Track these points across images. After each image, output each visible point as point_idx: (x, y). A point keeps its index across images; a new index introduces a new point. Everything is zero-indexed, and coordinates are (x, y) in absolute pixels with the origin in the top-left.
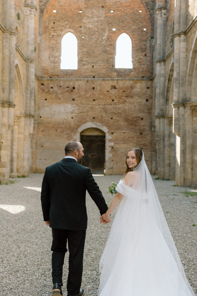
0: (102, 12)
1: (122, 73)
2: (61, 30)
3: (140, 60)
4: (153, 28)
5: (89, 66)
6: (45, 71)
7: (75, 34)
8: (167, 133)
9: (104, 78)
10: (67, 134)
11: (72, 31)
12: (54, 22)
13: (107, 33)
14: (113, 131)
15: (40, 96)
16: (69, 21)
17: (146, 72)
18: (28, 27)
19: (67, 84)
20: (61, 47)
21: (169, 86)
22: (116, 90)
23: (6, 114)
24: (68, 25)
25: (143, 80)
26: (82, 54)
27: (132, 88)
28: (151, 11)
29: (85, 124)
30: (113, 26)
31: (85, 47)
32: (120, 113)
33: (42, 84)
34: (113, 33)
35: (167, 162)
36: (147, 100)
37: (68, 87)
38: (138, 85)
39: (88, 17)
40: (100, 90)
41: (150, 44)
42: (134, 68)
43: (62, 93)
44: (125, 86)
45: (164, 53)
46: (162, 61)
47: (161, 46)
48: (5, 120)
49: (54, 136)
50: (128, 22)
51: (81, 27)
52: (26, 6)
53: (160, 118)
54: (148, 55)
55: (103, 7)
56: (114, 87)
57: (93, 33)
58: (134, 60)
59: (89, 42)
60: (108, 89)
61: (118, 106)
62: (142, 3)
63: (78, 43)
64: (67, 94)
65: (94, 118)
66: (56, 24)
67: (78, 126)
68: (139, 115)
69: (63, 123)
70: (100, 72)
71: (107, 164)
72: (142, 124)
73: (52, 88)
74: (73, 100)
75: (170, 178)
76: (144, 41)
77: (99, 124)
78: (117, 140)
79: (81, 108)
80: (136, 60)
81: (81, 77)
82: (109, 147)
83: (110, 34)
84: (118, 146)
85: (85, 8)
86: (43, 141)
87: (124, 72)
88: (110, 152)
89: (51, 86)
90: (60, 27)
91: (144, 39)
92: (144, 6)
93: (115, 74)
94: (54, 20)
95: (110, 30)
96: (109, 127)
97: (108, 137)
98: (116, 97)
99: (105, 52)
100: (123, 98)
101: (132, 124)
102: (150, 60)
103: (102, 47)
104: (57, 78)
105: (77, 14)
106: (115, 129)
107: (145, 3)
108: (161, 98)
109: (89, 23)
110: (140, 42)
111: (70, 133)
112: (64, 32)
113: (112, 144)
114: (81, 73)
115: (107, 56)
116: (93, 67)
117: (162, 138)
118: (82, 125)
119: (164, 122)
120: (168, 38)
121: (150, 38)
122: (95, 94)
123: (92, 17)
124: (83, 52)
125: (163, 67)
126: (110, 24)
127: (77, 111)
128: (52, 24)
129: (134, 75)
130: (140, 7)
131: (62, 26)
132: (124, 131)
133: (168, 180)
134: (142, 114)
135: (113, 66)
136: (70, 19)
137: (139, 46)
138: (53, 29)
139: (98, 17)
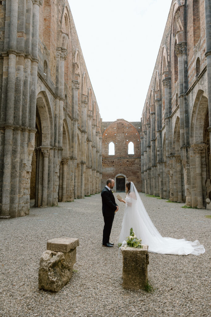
0: (123, 134)
1: (131, 156)
2: (109, 141)
3: (137, 151)
5: (119, 154)
6: (103, 156)
9: (124, 158)
11: (113, 141)
16: (111, 138)
17: (139, 155)
19: (111, 160)
20: (109, 147)
24: (111, 140)
25: (138, 158)
29: (118, 174)
30: (127, 139)
31: (117, 147)
32: (130, 170)
36: (140, 165)
38: (136, 160)
39: (118, 136)
40: (123, 162)
41: (140, 146)
42: (135, 154)
43: (109, 164)
44: (132, 160)
50: (132, 138)
51: (115, 140)
54: (140, 149)
56: (128, 161)
57: (120, 142)
58: (135, 151)
59: (118, 145)
61: (129, 168)
63: (115, 146)
64: (111, 164)
65: (121, 172)
66: (107, 139)
67: (115, 175)
68: (137, 171)
69: (110, 174)
70: (123, 156)
72: (138, 174)
73: (106, 162)
74: (113, 166)
77: (123, 174)
85: (117, 133)
91: (138, 143)
93: (128, 156)
95: (126, 141)
96: (126, 175)
97: (126, 179)
98: (129, 164)
99: (125, 148)
100: (131, 165)
101: (134, 174)
102: (140, 151)
103: (123, 147)
104: (107, 158)
105: (114, 136)
106: (129, 176)
107: (138, 131)
109: (118, 139)
114: (116, 156)
115: (125, 150)
121: (140, 143)
122: (121, 164)
123: (120, 136)
124: (116, 149)
126: (126, 139)
127: (115, 170)
128: (105, 139)
129: (135, 156)
130: (136, 133)
132: (132, 177)
135: (127, 153)
137: (136, 146)
138: (106, 141)
139: (122, 136)
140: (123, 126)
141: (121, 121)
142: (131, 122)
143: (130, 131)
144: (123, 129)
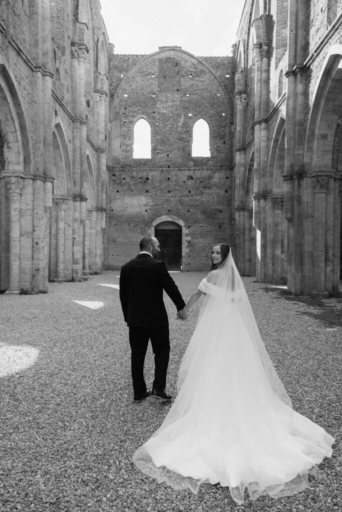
0: (177, 96)
1: (200, 163)
2: (133, 116)
3: (219, 148)
4: (233, 112)
5: (164, 155)
6: (116, 160)
7: (148, 120)
8: (247, 226)
9: (180, 168)
10: (141, 228)
11: (145, 117)
12: (126, 107)
13: (183, 119)
14: (189, 225)
15: (111, 188)
16: (142, 107)
17: (225, 160)
18: (98, 114)
19: (140, 175)
20: (133, 134)
21: (250, 176)
22: (193, 181)
23: (78, 209)
24: (140, 111)
25: (222, 170)
26: (156, 141)
27: (210, 178)
28: (231, 94)
29: (160, 218)
30: (189, 111)
31: (159, 135)
32: (198, 206)
33: (114, 175)
34: (189, 119)
35: (247, 257)
36: (226, 192)
37: (141, 178)
38: (217, 175)
39: (162, 101)
40: (175, 181)
41: (230, 131)
42: (212, 157)
43: (135, 185)
44: (203, 176)
45: (244, 141)
46: (242, 150)
47: (240, 133)
48: (77, 215)
49: (127, 230)
50: (206, 107)
51: (154, 112)
52: (96, 91)
53: (240, 211)
54: (227, 142)
55: (178, 90)
56: (191, 178)
57: (167, 119)
58: (212, 148)
59: (163, 129)
60: (185, 179)
61: (195, 198)
62: (220, 85)
63: (152, 130)
64: (140, 185)
65: (169, 211)
66: (127, 110)
67: (153, 220)
68: (217, 207)
69: (136, 217)
70: (175, 162)
71: (184, 260)
72: (221, 217)
73: (124, 179)
74: (147, 191)
75: (251, 274)
76: (223, 127)
77: (174, 217)
78: (195, 234)
79: (155, 200)
80: (214, 148)
81: (155, 167)
82: (186, 241)
83: (186, 120)
84: (195, 241)
85: (158, 91)
86: (115, 235)
87: (202, 161)
88: (187, 247)
89: (123, 177)
90: (132, 113)
91: (223, 124)
92: (223, 89)
93: (192, 163)
94: (125, 105)
95: (186, 116)
96: (185, 220)
97: (185, 231)
98: (193, 188)
99: (181, 139)
100: (201, 189)
101: (210, 217)
102: (230, 147)
103: (177, 134)
104: (129, 168)
105: (150, 99)
106: (192, 223)
107: (224, 85)
108: (241, 189)
109: (163, 108)
110: (218, 128)
111: (144, 227)
112: (136, 118)
113: (189, 238)
114: (156, 163)
115: (183, 144)
116: (168, 155)
117: (242, 232)
118: (157, 218)
119: (244, 215)
120: (248, 125)
121: (229, 124)
122: (170, 185)
123: (167, 102)
124: (156, 140)
125: (243, 156)
126: (186, 109)
127: (151, 204)
128: (123, 110)
129: (212, 164)
130: (218, 90)
131: (134, 112)
132: (201, 225)
133: (249, 276)
134: (221, 206)
135: (190, 154)
136: (142, 104)
137: (218, 133)
138: (124, 115)
139: (173, 101)
140: (176, 69)
141: (172, 54)
142: (202, 57)
143: (200, 84)
144: (177, 79)
